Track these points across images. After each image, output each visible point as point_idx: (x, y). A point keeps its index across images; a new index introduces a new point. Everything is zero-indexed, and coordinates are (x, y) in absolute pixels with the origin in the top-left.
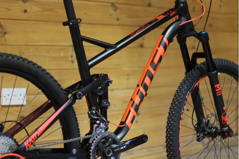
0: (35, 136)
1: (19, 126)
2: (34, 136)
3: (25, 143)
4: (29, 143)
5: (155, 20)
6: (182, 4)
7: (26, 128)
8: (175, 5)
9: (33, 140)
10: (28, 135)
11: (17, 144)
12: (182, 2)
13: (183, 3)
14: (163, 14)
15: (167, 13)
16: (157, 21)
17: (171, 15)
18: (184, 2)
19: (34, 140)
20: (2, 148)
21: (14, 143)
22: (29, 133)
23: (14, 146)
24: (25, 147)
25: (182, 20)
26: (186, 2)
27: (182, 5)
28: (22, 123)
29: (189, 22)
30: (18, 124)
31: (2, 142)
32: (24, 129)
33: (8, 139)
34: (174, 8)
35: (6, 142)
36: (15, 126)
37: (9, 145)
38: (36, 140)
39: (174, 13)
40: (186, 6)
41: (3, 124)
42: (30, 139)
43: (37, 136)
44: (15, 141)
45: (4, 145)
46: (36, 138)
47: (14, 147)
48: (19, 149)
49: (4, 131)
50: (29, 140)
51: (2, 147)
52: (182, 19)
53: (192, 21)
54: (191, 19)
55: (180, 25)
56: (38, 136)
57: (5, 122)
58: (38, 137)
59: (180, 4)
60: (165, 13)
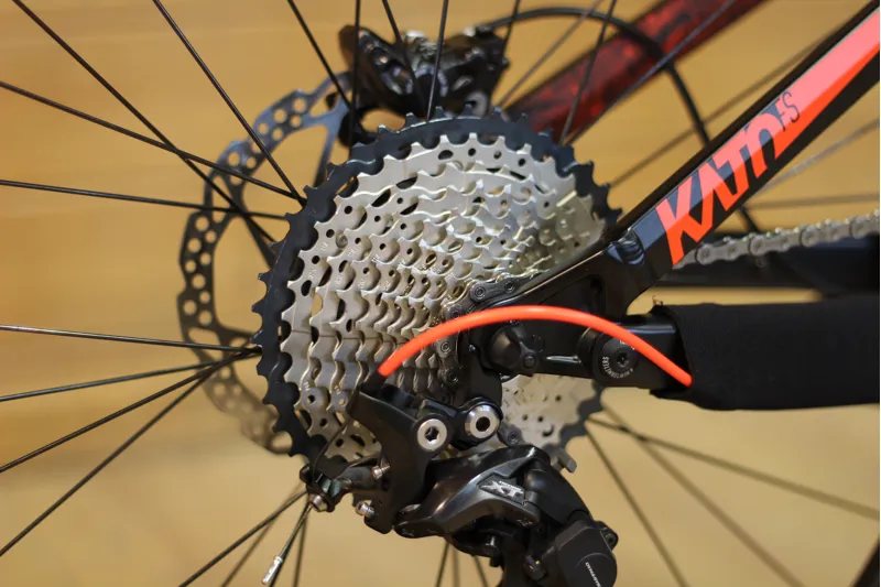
0: (755, 148)
1: (630, 53)
2: (744, 150)
3: (663, 208)
4: (696, 212)
7: (686, 68)
9: (730, 182)
10: (699, 125)
11: (602, 209)
19: (742, 184)
20: (467, 238)
21: (574, 194)
22: (705, 110)
23: (572, 221)
24: (663, 241)
28: (653, 27)
30: (628, 32)
31: (472, 186)
32: (664, 83)
33: (522, 162)
35: (508, 188)
36: (591, 55)
37: (531, 212)
38: (756, 184)
41: (502, 32)
42: (709, 179)
43: (768, 148)
44: (584, 178)
45: (486, 216)
46: (760, 168)
47: (571, 228)
48: (607, 257)
49: (508, 87)
50: (696, 189)
51: (471, 227)
56: (779, 150)
57: (516, 17)
58: (775, 159)
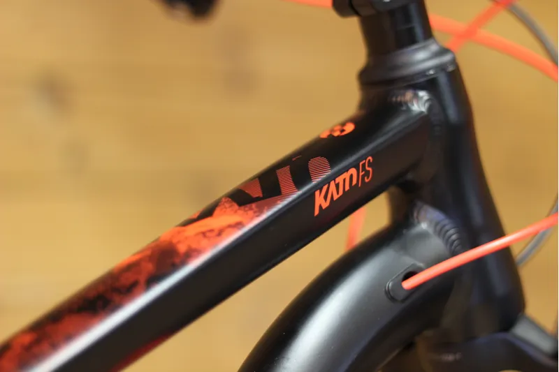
5: (149, 267)
6: (423, 94)
8: (365, 104)
12: (423, 73)
13: (430, 85)
14: (240, 198)
15: (285, 176)
16: (174, 267)
17: (321, 202)
18: (443, 80)
25: (423, 235)
26: (455, 77)
27: (419, 104)
29: (480, 262)
34: (350, 128)
39: (348, 178)
40: (452, 113)
52: (424, 226)
53: (505, 252)
54: (500, 234)
55: (409, 284)
59: (409, 95)
60: (268, 184)
